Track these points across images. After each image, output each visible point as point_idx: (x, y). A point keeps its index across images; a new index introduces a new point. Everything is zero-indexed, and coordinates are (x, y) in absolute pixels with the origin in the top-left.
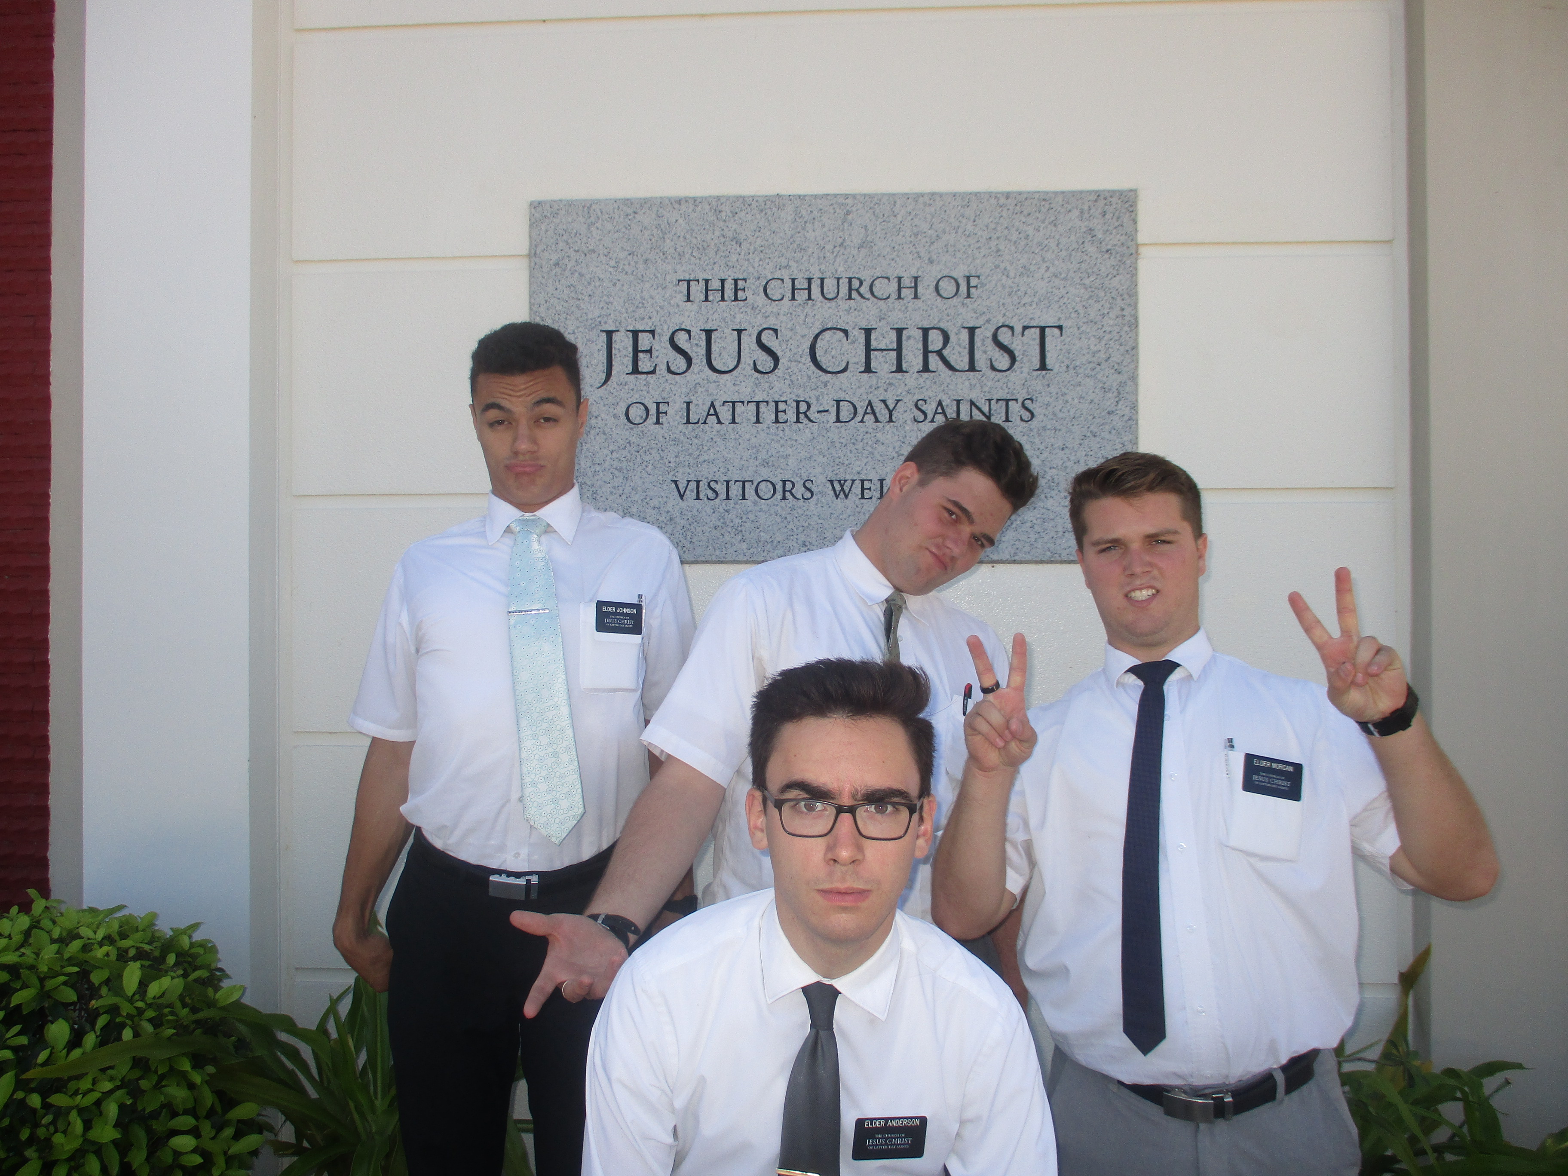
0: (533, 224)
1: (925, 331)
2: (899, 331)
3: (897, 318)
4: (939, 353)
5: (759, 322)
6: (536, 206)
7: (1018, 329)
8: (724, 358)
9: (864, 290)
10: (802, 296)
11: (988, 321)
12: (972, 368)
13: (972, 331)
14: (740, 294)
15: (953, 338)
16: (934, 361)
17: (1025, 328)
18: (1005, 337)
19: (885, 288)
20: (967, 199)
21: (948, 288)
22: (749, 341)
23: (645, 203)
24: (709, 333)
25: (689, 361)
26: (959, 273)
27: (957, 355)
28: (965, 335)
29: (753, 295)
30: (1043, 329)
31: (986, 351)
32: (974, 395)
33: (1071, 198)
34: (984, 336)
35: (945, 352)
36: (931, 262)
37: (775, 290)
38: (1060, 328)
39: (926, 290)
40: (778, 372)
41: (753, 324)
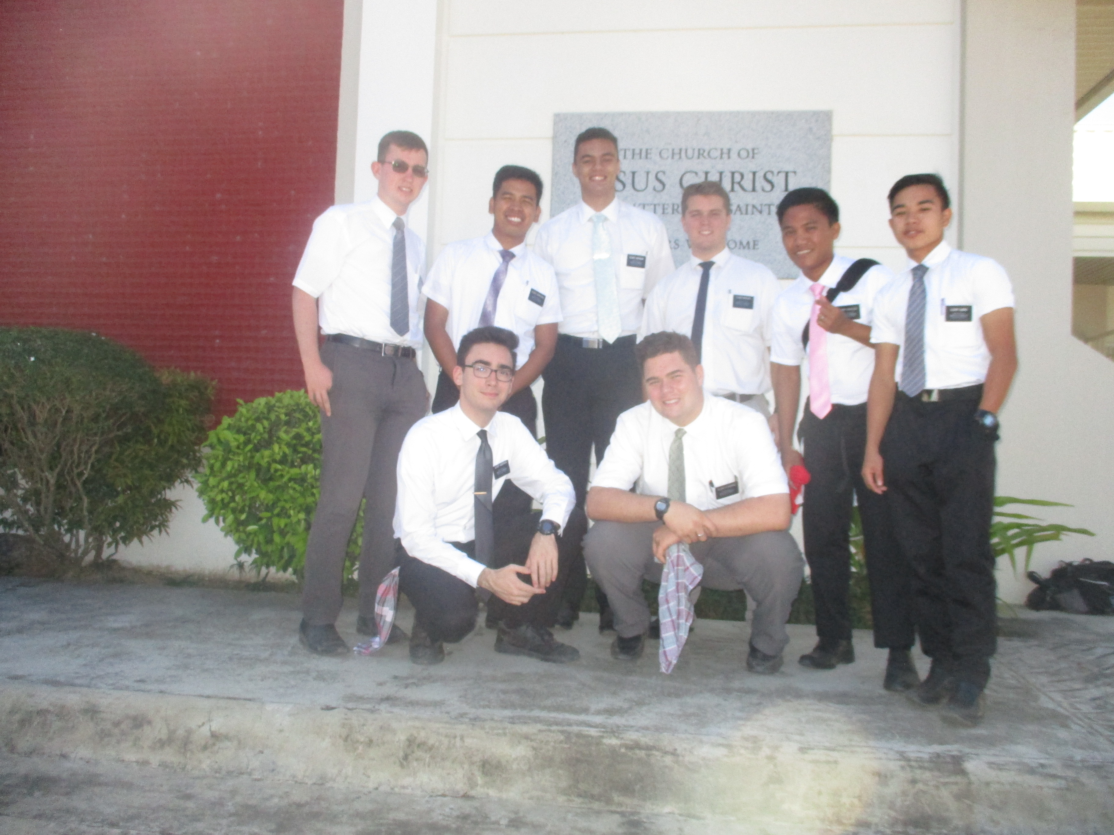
0: (555, 124)
1: (733, 174)
2: (721, 174)
3: (720, 167)
4: (739, 183)
5: (657, 168)
6: (557, 116)
7: (776, 173)
8: (640, 183)
9: (706, 154)
10: (677, 157)
11: (762, 169)
12: (754, 190)
13: (754, 174)
14: (649, 156)
15: (745, 177)
16: (737, 187)
17: (779, 172)
18: (769, 176)
19: (716, 154)
20: (754, 114)
21: (744, 154)
22: (652, 177)
23: (606, 114)
24: (634, 173)
25: (624, 185)
26: (749, 147)
27: (747, 183)
28: (751, 176)
29: (654, 156)
30: (787, 174)
31: (760, 182)
32: (755, 202)
33: (802, 115)
34: (760, 176)
35: (742, 183)
36: (736, 142)
37: (665, 155)
38: (795, 172)
39: (734, 155)
40: (666, 191)
41: (654, 169)
